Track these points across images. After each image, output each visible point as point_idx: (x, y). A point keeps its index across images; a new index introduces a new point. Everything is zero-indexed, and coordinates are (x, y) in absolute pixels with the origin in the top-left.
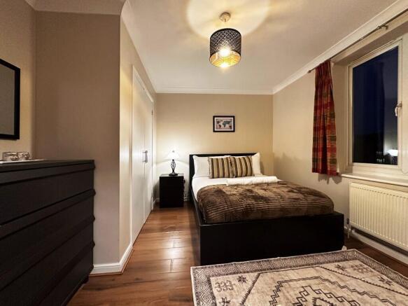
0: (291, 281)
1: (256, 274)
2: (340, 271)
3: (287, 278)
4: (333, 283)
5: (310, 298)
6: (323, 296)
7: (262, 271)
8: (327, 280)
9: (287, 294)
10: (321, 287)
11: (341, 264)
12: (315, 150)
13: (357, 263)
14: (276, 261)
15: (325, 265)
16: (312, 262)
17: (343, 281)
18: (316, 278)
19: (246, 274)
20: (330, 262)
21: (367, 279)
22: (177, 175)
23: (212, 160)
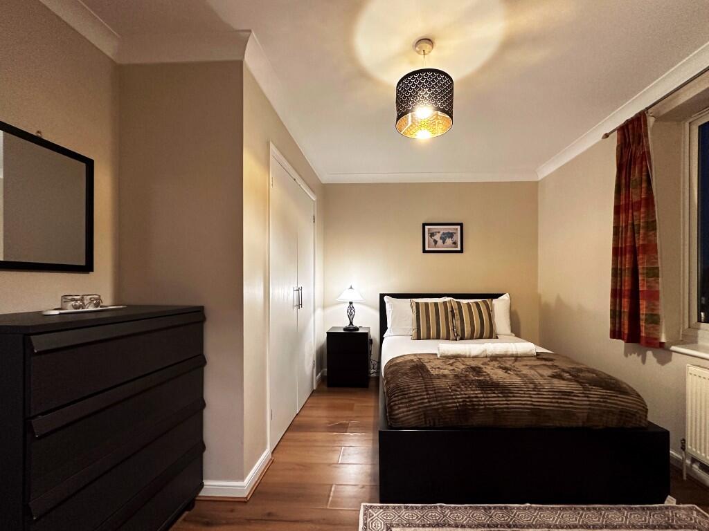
12: (616, 294)
14: (522, 511)
20: (633, 526)
22: (358, 329)
23: (417, 304)
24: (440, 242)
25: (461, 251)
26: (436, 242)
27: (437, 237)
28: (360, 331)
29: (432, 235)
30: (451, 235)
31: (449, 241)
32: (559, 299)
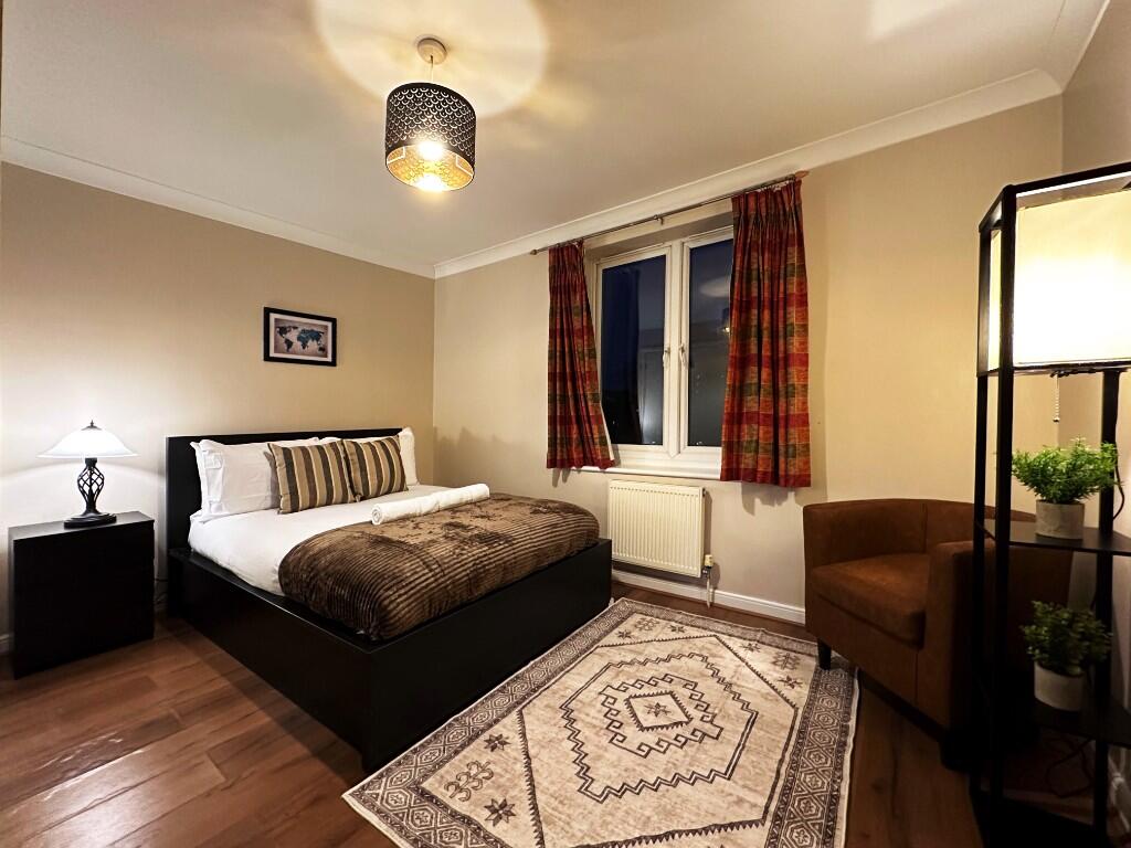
0: (578, 692)
1: (514, 715)
2: (627, 640)
3: (570, 693)
4: (631, 663)
5: (620, 705)
6: (632, 691)
7: (520, 703)
8: (622, 663)
9: (588, 719)
10: (622, 678)
11: (622, 628)
13: (637, 618)
14: (533, 671)
15: (605, 641)
16: (584, 644)
17: (640, 653)
18: (607, 667)
19: (496, 727)
20: (607, 633)
21: (661, 637)
22: (113, 519)
23: (286, 452)
24: (297, 345)
25: (333, 364)
26: (289, 343)
27: (293, 336)
28: (119, 523)
29: (283, 331)
30: (317, 336)
31: (313, 345)
32: (465, 433)
